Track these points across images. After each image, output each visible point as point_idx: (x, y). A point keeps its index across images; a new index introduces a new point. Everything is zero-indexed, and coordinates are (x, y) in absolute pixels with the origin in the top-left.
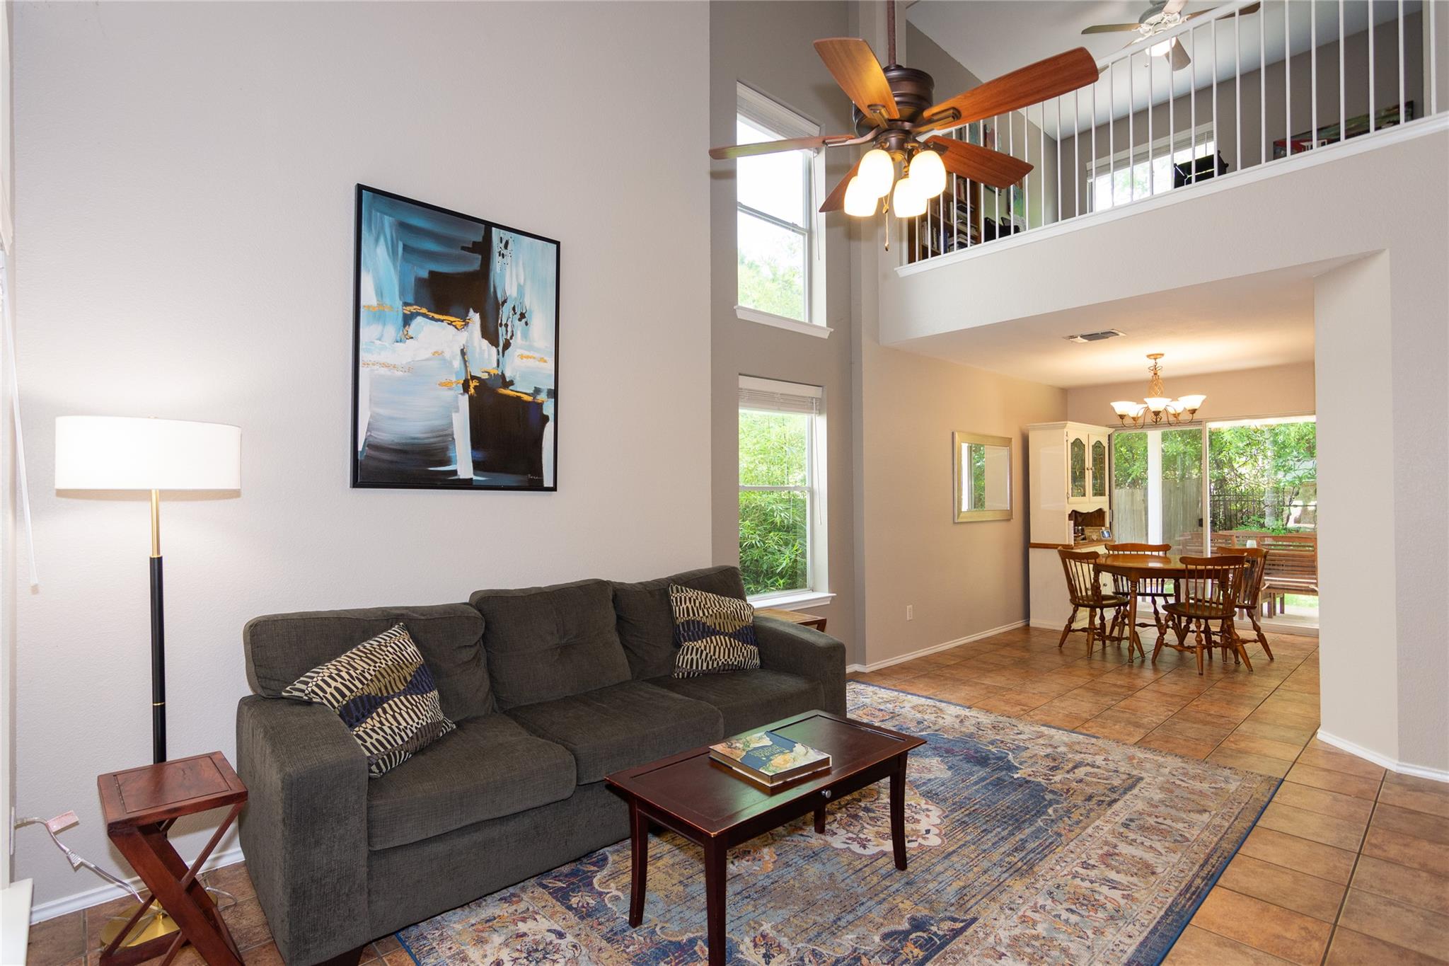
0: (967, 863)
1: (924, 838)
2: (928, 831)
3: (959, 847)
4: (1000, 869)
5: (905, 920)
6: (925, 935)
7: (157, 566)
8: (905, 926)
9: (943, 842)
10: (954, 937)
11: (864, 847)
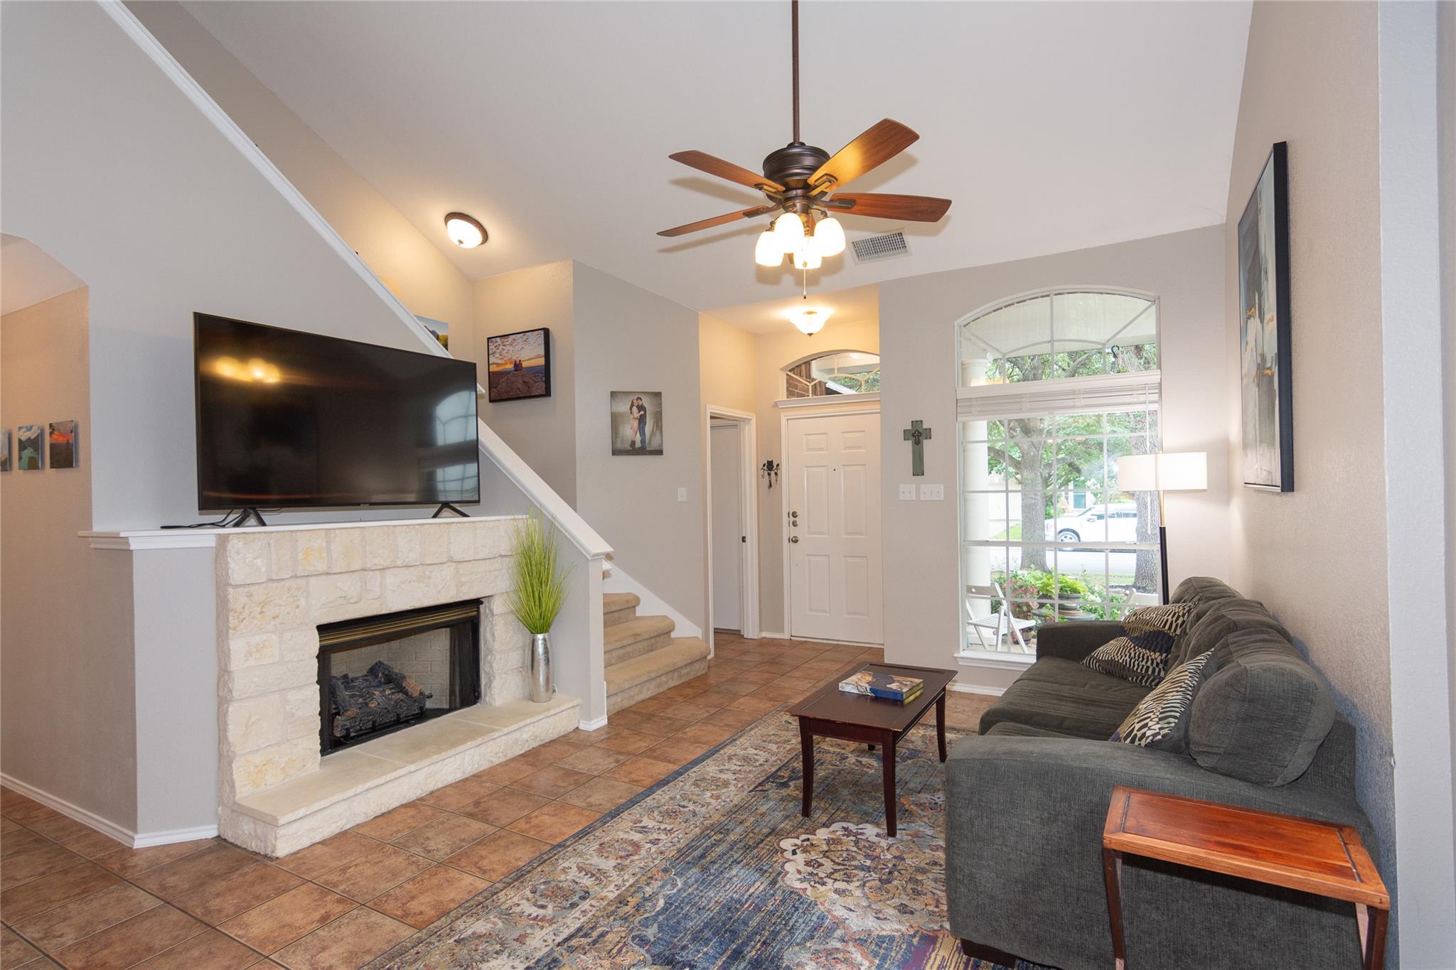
0: (755, 828)
1: (796, 845)
2: (794, 853)
3: (763, 841)
4: (729, 827)
5: (793, 786)
6: (779, 781)
7: (1163, 531)
8: (792, 784)
9: (778, 845)
10: (763, 781)
11: (845, 829)
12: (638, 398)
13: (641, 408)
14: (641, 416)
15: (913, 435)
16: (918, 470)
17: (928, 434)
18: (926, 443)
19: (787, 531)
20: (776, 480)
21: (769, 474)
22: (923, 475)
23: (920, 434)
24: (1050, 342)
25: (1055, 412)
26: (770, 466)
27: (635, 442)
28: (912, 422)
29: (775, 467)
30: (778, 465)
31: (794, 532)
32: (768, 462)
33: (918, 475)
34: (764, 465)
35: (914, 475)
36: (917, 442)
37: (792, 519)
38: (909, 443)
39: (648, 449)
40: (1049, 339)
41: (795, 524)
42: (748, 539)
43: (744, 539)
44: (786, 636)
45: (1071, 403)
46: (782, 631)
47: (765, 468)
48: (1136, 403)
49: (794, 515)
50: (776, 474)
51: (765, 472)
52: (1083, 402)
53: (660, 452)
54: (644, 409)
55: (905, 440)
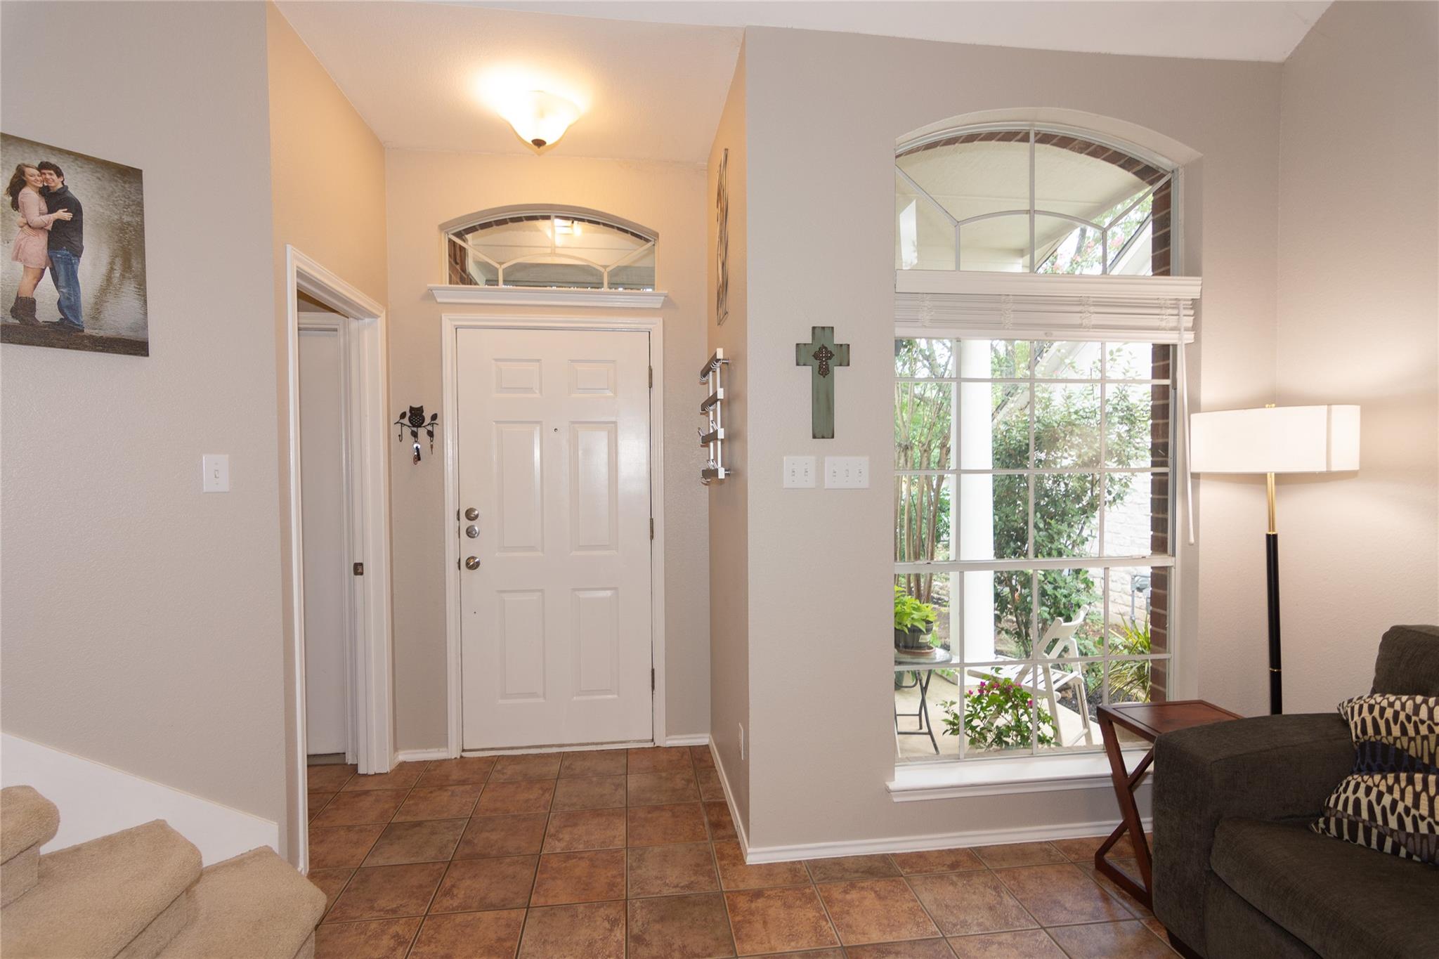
7: (1272, 540)
12: (43, 166)
13: (55, 198)
14: (58, 223)
15: (816, 356)
16: (823, 427)
17: (842, 355)
18: (838, 372)
19: (454, 547)
20: (432, 446)
21: (415, 435)
22: (833, 437)
23: (830, 355)
24: (1028, 212)
25: (1055, 333)
26: (416, 417)
27: (32, 303)
28: (814, 328)
29: (428, 420)
30: (434, 417)
31: (470, 548)
32: (412, 409)
33: (823, 437)
34: (403, 416)
35: (814, 437)
36: (824, 371)
37: (465, 523)
38: (807, 372)
39: (87, 331)
40: (1028, 208)
41: (470, 533)
42: (369, 569)
43: (358, 569)
44: (452, 752)
45: (1075, 319)
46: (443, 742)
47: (406, 421)
48: (1164, 329)
49: (470, 515)
50: (431, 434)
51: (405, 428)
52: (1096, 320)
53: (138, 347)
54: (76, 208)
55: (798, 364)
